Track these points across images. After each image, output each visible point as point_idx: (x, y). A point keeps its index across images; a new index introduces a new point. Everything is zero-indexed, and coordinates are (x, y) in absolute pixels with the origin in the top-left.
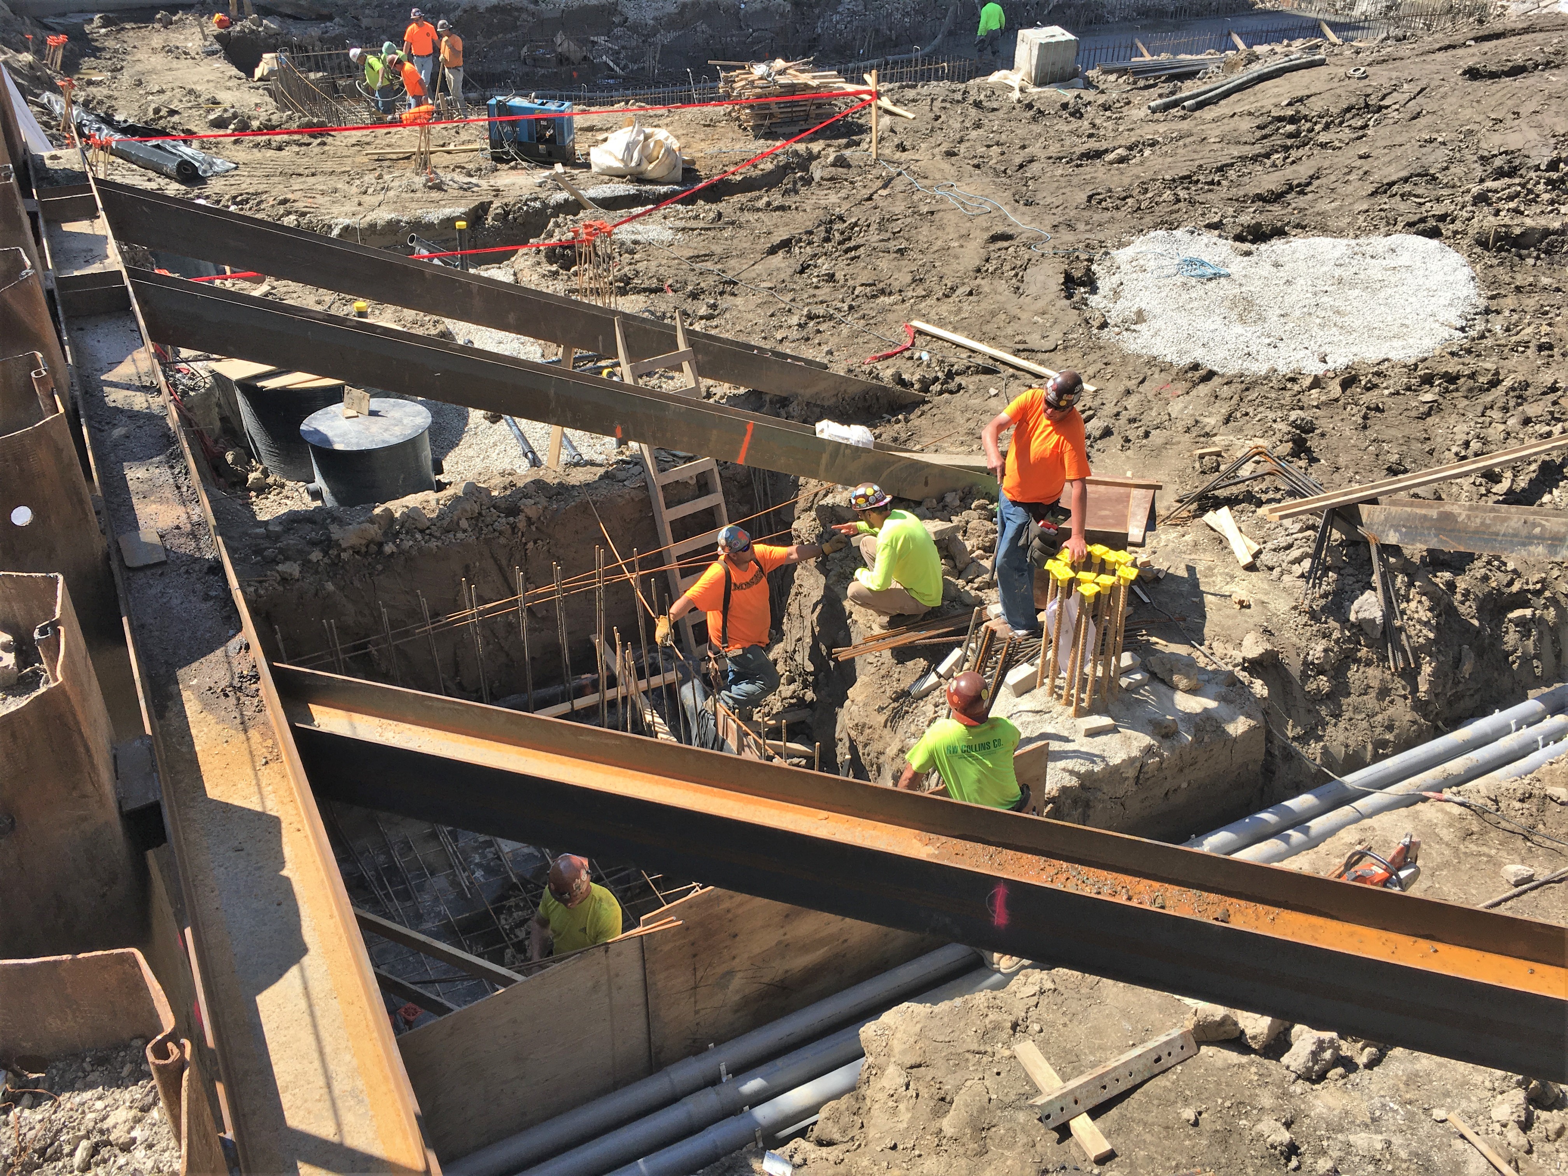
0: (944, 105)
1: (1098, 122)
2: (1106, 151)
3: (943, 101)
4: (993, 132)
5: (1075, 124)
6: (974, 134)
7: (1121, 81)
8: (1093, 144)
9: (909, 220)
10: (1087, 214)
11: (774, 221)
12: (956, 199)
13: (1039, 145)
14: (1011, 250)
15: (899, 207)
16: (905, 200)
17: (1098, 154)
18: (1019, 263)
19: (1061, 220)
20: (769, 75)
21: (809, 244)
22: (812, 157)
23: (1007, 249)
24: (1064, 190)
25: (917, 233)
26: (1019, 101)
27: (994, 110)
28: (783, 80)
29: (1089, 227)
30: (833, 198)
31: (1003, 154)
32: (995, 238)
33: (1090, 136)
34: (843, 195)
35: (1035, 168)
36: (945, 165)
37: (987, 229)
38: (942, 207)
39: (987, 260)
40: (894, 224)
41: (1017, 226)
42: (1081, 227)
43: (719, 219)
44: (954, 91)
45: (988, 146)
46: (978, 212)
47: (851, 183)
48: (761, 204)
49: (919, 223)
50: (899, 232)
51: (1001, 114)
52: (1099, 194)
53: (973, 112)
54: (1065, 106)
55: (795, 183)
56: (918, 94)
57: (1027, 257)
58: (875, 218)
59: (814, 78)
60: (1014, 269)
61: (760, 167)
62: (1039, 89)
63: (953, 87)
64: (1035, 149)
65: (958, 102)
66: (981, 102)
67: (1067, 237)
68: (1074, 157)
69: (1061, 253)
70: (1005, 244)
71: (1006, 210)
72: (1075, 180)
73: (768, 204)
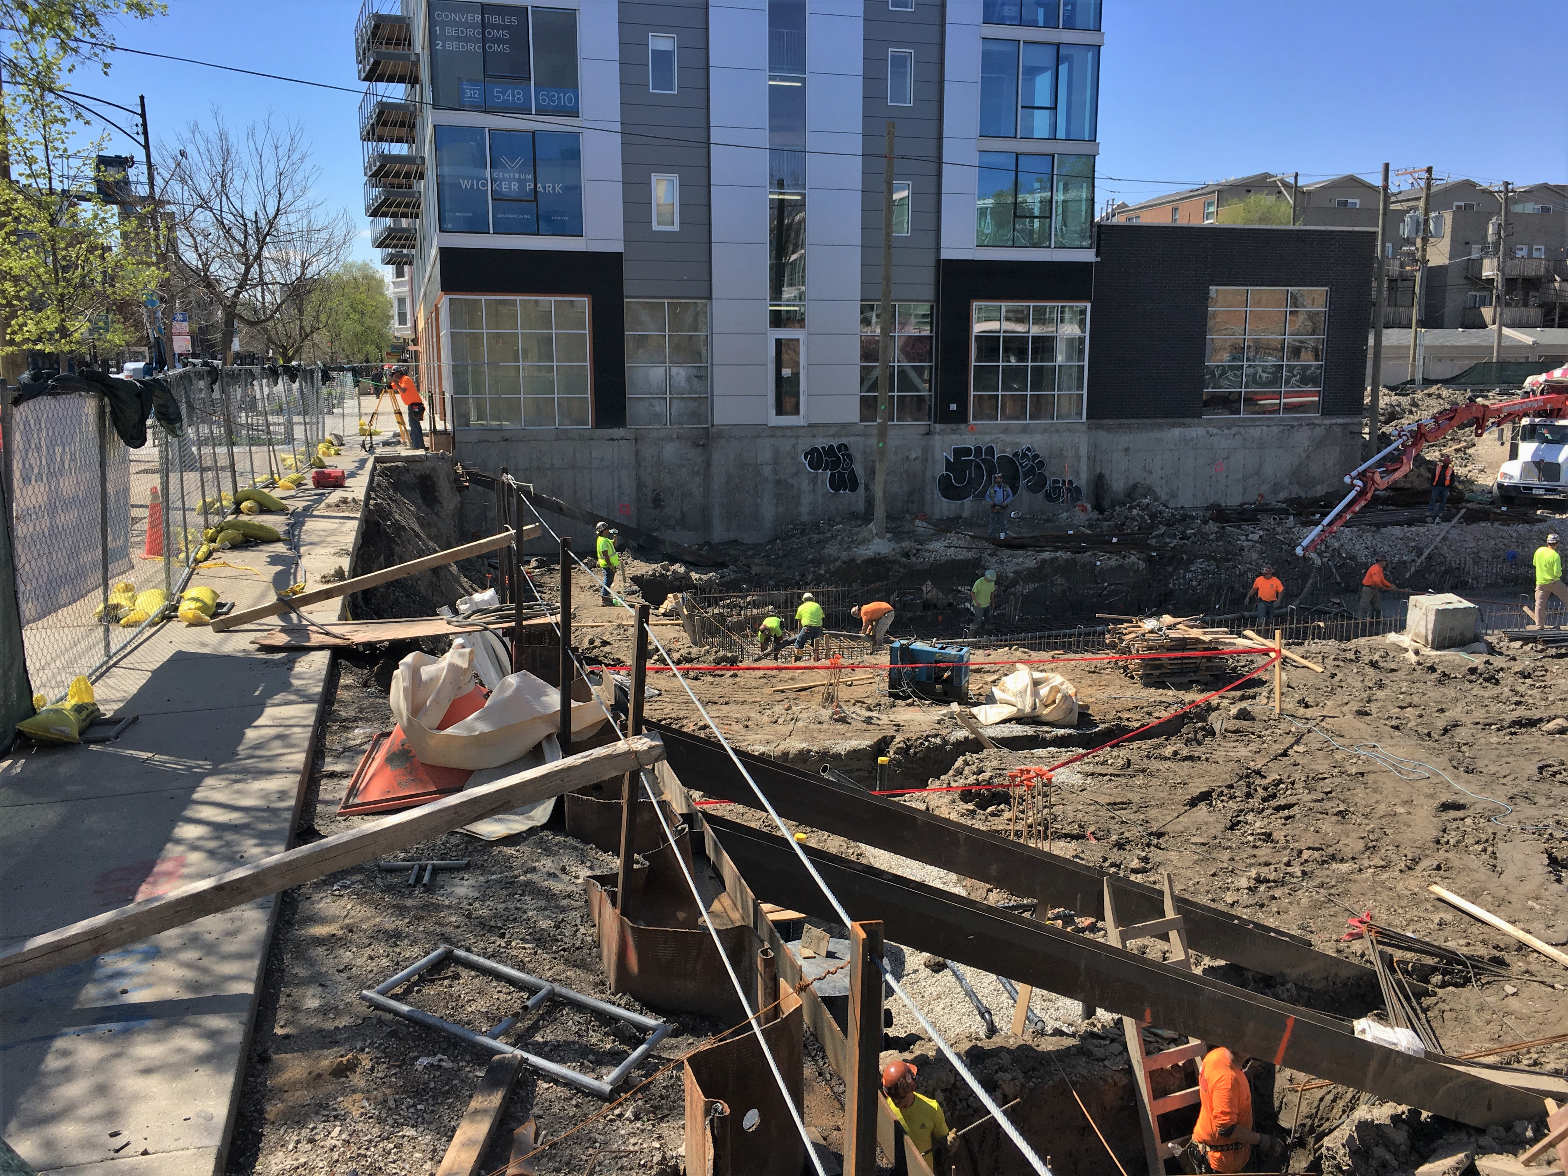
0: (1337, 663)
1: (1521, 689)
2: (1541, 720)
3: (1335, 659)
4: (1402, 693)
5: (1493, 691)
6: (1380, 694)
7: (1527, 648)
8: (1521, 712)
9: (1337, 780)
10: (1544, 787)
11: (1186, 772)
12: (1385, 761)
13: (1459, 710)
14: (1468, 821)
15: (1322, 766)
16: (1326, 758)
17: (1532, 723)
18: (1484, 837)
19: (1515, 791)
20: (1160, 629)
21: (1230, 798)
22: (1210, 709)
23: (1462, 819)
24: (1507, 760)
25: (1353, 795)
26: (1419, 663)
27: (1393, 670)
28: (1173, 634)
29: (1551, 802)
30: (1243, 752)
31: (1421, 716)
32: (1446, 807)
33: (1518, 703)
34: (1254, 749)
35: (1461, 735)
36: (1360, 723)
37: (1432, 796)
38: (1370, 768)
39: (1444, 831)
40: (1322, 783)
41: (1465, 794)
42: (1542, 801)
43: (1129, 767)
44: (1345, 650)
45: (1401, 707)
46: (1415, 776)
47: (1259, 736)
48: (1168, 751)
49: (1351, 785)
50: (1331, 792)
51: (1401, 674)
52: (1550, 766)
53: (1371, 671)
54: (1473, 671)
55: (1196, 732)
56: (1308, 652)
57: (1490, 831)
58: (1298, 775)
59: (1205, 633)
60: (1478, 843)
61: (1156, 714)
62: (1438, 653)
63: (1343, 646)
64: (1456, 712)
65: (1351, 661)
66: (1377, 662)
67: (1530, 811)
68: (1505, 724)
69: (1531, 829)
70: (1460, 814)
71: (1447, 777)
72: (1517, 750)
73: (1175, 753)
